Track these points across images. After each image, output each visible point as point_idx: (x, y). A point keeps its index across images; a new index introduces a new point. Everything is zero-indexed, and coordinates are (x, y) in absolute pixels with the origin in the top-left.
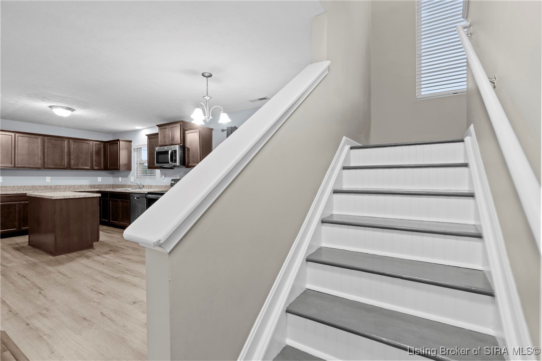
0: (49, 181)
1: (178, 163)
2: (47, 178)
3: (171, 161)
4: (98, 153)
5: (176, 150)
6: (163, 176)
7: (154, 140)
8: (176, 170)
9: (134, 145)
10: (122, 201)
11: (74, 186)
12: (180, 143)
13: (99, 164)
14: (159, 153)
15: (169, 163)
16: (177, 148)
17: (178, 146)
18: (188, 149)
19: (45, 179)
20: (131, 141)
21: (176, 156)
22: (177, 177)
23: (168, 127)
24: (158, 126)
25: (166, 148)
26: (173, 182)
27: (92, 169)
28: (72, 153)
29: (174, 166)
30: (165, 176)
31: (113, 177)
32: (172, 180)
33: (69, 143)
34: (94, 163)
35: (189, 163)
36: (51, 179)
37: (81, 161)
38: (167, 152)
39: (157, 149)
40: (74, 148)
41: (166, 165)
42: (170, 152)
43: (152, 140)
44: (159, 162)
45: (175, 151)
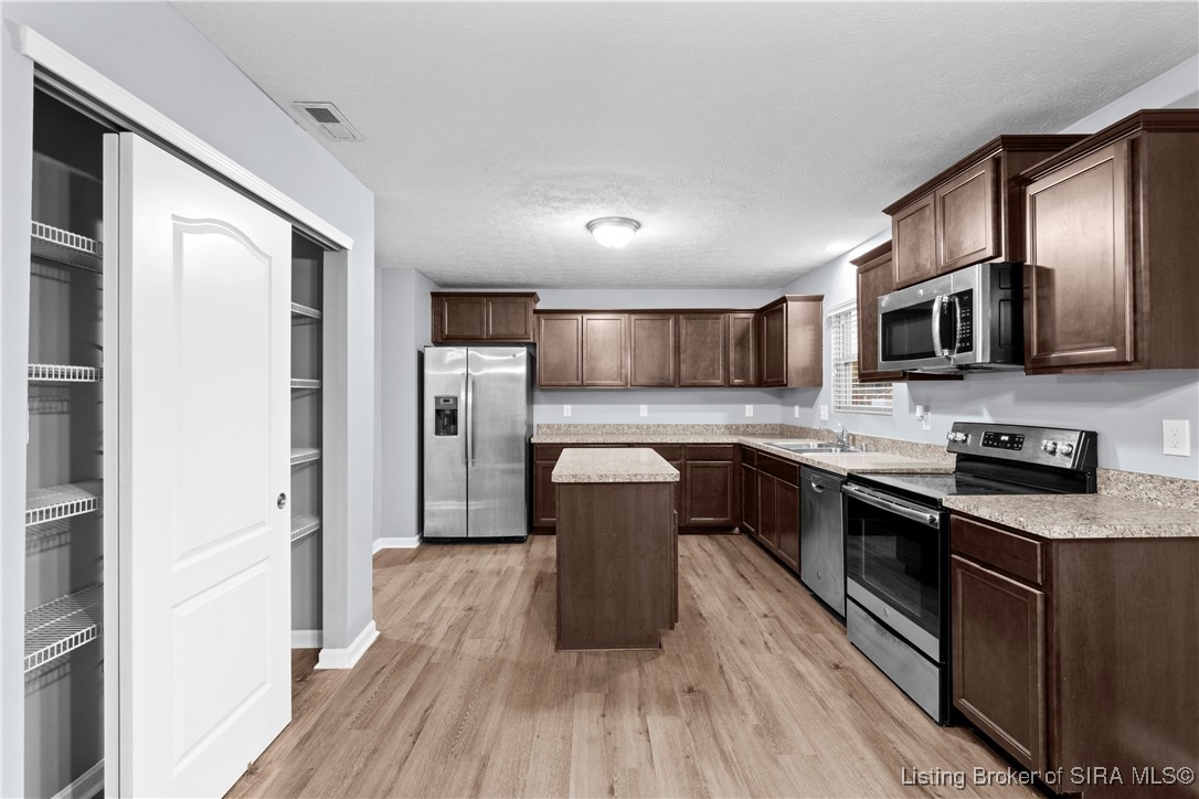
0: (646, 414)
1: (980, 353)
2: (642, 406)
3: (943, 347)
4: (741, 342)
5: (970, 293)
6: (919, 410)
7: (880, 271)
8: (973, 382)
9: (829, 309)
10: (782, 485)
11: (694, 426)
12: (990, 252)
13: (743, 372)
14: (895, 317)
15: (932, 354)
16: (975, 279)
17: (978, 268)
18: (1045, 275)
19: (639, 411)
20: (819, 299)
21: (968, 319)
22: (979, 413)
23: (929, 199)
24: (891, 211)
25: (920, 293)
26: (961, 436)
27: (728, 385)
28: (682, 348)
29: (960, 367)
30: (927, 409)
31: (782, 404)
32: (957, 427)
33: (677, 323)
34: (732, 369)
35: (1045, 346)
36: (649, 411)
37: (702, 366)
38: (923, 311)
39: (886, 302)
40: (687, 335)
41: (923, 366)
42: (936, 308)
43: (872, 274)
44: (896, 351)
45: (966, 298)
